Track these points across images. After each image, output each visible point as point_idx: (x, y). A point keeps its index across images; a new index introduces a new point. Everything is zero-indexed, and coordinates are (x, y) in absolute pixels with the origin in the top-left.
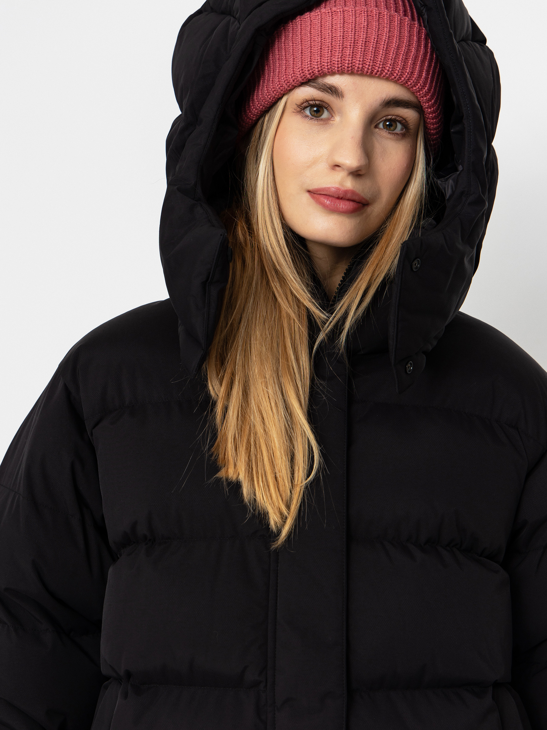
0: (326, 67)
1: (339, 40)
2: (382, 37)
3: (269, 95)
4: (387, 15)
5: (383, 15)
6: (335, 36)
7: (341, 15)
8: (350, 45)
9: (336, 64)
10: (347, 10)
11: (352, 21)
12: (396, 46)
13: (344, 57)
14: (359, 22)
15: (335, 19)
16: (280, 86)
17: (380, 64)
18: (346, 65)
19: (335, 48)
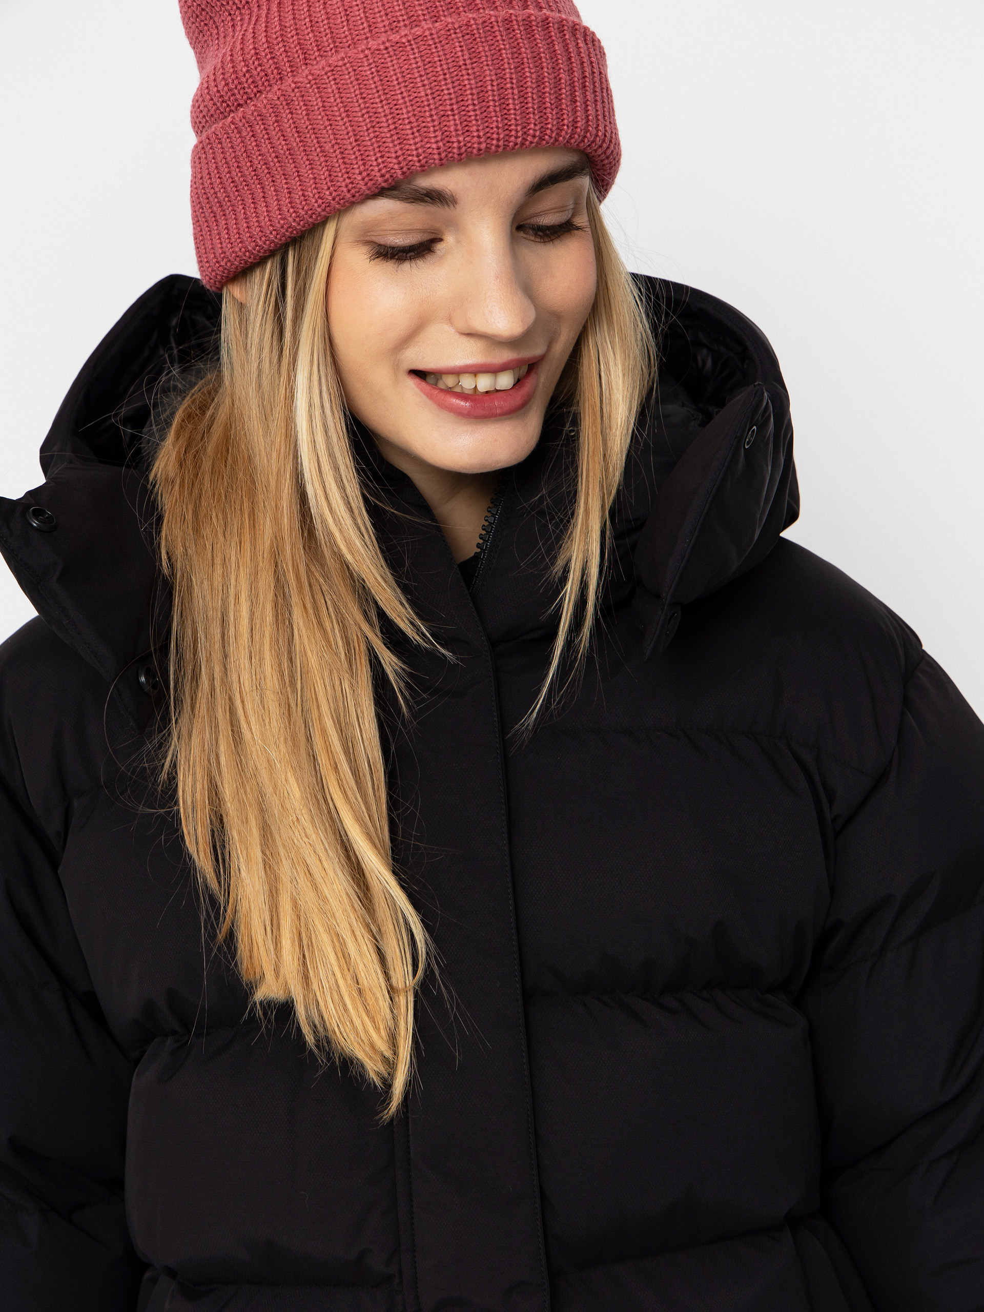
0: (418, 164)
1: (426, 103)
2: (503, 72)
3: (300, 221)
4: (497, 22)
5: (490, 25)
6: (416, 97)
7: (413, 49)
8: (452, 110)
9: (434, 154)
10: (421, 36)
11: (439, 56)
12: (534, 81)
13: (447, 136)
14: (453, 54)
15: (405, 60)
16: (326, 207)
17: (517, 131)
18: (455, 151)
19: (423, 122)
